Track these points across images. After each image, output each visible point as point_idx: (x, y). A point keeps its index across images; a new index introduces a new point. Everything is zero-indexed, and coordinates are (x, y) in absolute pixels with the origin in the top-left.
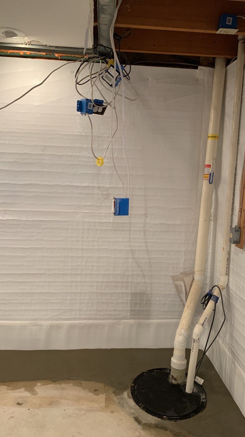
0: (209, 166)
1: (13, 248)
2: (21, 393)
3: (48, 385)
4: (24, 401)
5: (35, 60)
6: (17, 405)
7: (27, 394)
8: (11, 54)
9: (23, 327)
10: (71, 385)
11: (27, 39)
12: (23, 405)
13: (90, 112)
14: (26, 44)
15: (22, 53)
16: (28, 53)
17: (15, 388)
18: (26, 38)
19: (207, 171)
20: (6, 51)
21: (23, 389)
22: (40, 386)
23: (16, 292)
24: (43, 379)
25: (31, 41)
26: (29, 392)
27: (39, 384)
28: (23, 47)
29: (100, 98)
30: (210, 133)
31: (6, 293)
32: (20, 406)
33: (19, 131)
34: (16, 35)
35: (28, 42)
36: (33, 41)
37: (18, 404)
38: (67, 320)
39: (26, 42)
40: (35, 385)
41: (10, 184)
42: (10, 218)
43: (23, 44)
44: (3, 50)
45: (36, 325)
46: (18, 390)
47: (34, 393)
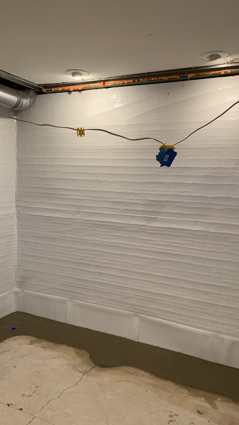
2: (201, 402)
3: (229, 403)
4: (204, 411)
5: (235, 77)
6: (197, 412)
7: (207, 405)
8: (213, 75)
11: (230, 59)
12: (204, 415)
14: (228, 64)
15: (223, 72)
16: (229, 71)
17: (196, 395)
18: (229, 57)
20: (208, 73)
21: (203, 399)
22: (221, 401)
24: (224, 396)
25: (233, 60)
26: (209, 403)
27: (219, 399)
28: (225, 66)
32: (200, 415)
34: (219, 57)
35: (231, 61)
36: (235, 59)
37: (199, 412)
39: (229, 61)
40: (216, 399)
41: (202, 197)
42: (200, 229)
43: (225, 64)
44: (205, 73)
45: (218, 337)
46: (199, 398)
47: (215, 407)
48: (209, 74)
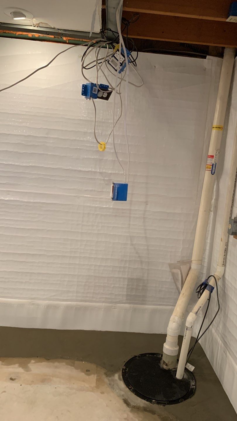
0: (212, 157)
1: (15, 228)
2: (15, 369)
3: (41, 362)
4: (17, 376)
5: (43, 42)
6: (10, 380)
7: (21, 370)
8: (19, 36)
9: (21, 305)
10: (64, 364)
11: (35, 21)
12: (16, 380)
13: (95, 96)
14: (35, 26)
15: (30, 35)
16: (36, 35)
17: (9, 364)
18: (34, 19)
19: (210, 161)
20: (14, 33)
21: (17, 365)
22: (34, 363)
23: (15, 271)
24: (37, 357)
25: (39, 23)
26: (23, 368)
27: (33, 361)
28: (32, 29)
29: (105, 83)
30: (215, 124)
31: (5, 271)
32: (13, 381)
33: (25, 113)
34: (24, 16)
35: (37, 24)
36: (41, 23)
37: (11, 379)
38: (63, 300)
39: (35, 23)
40: (29, 362)
41: (14, 165)
42: (12, 199)
43: (31, 26)
44: (12, 32)
45: (33, 304)
46: (12, 366)
47: (27, 369)
48: (16, 34)
